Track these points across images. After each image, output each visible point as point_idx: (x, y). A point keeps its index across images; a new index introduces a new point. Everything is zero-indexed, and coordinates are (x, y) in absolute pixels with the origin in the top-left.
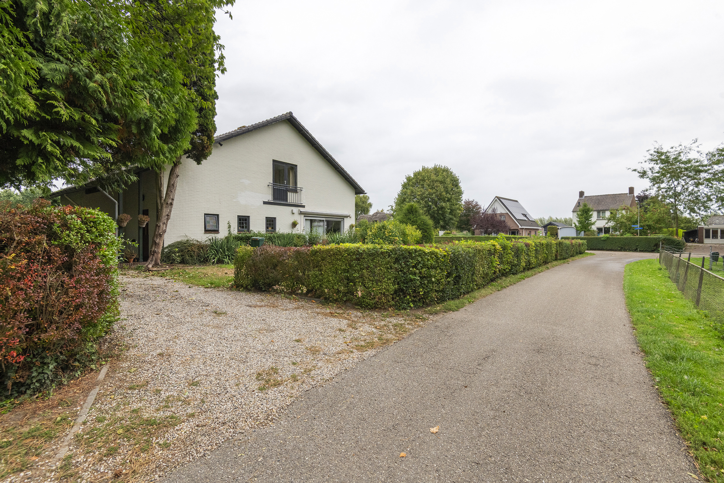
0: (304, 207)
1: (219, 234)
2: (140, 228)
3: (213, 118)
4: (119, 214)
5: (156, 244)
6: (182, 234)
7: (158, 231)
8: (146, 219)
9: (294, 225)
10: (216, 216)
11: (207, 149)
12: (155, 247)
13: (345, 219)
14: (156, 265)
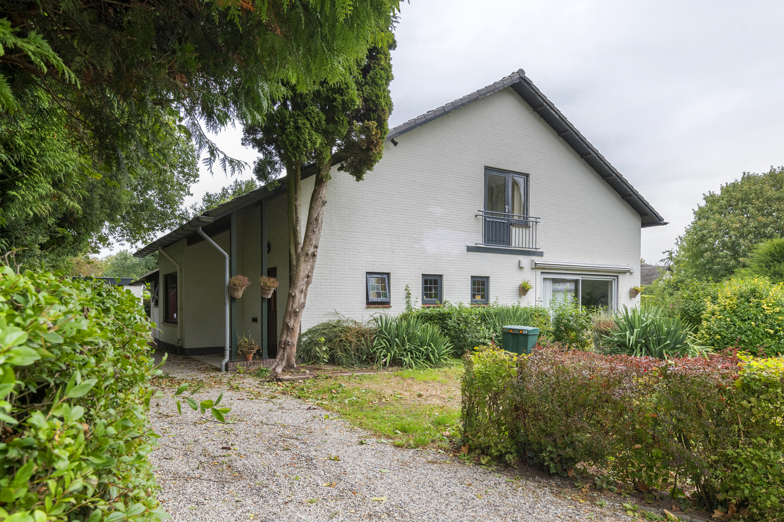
0: (541, 254)
1: (391, 309)
2: (263, 299)
3: (387, 84)
4: (231, 276)
5: (289, 329)
6: (330, 311)
7: (292, 306)
8: (272, 284)
9: (523, 290)
10: (385, 276)
11: (375, 147)
12: (287, 335)
13: (621, 276)
14: (289, 367)
